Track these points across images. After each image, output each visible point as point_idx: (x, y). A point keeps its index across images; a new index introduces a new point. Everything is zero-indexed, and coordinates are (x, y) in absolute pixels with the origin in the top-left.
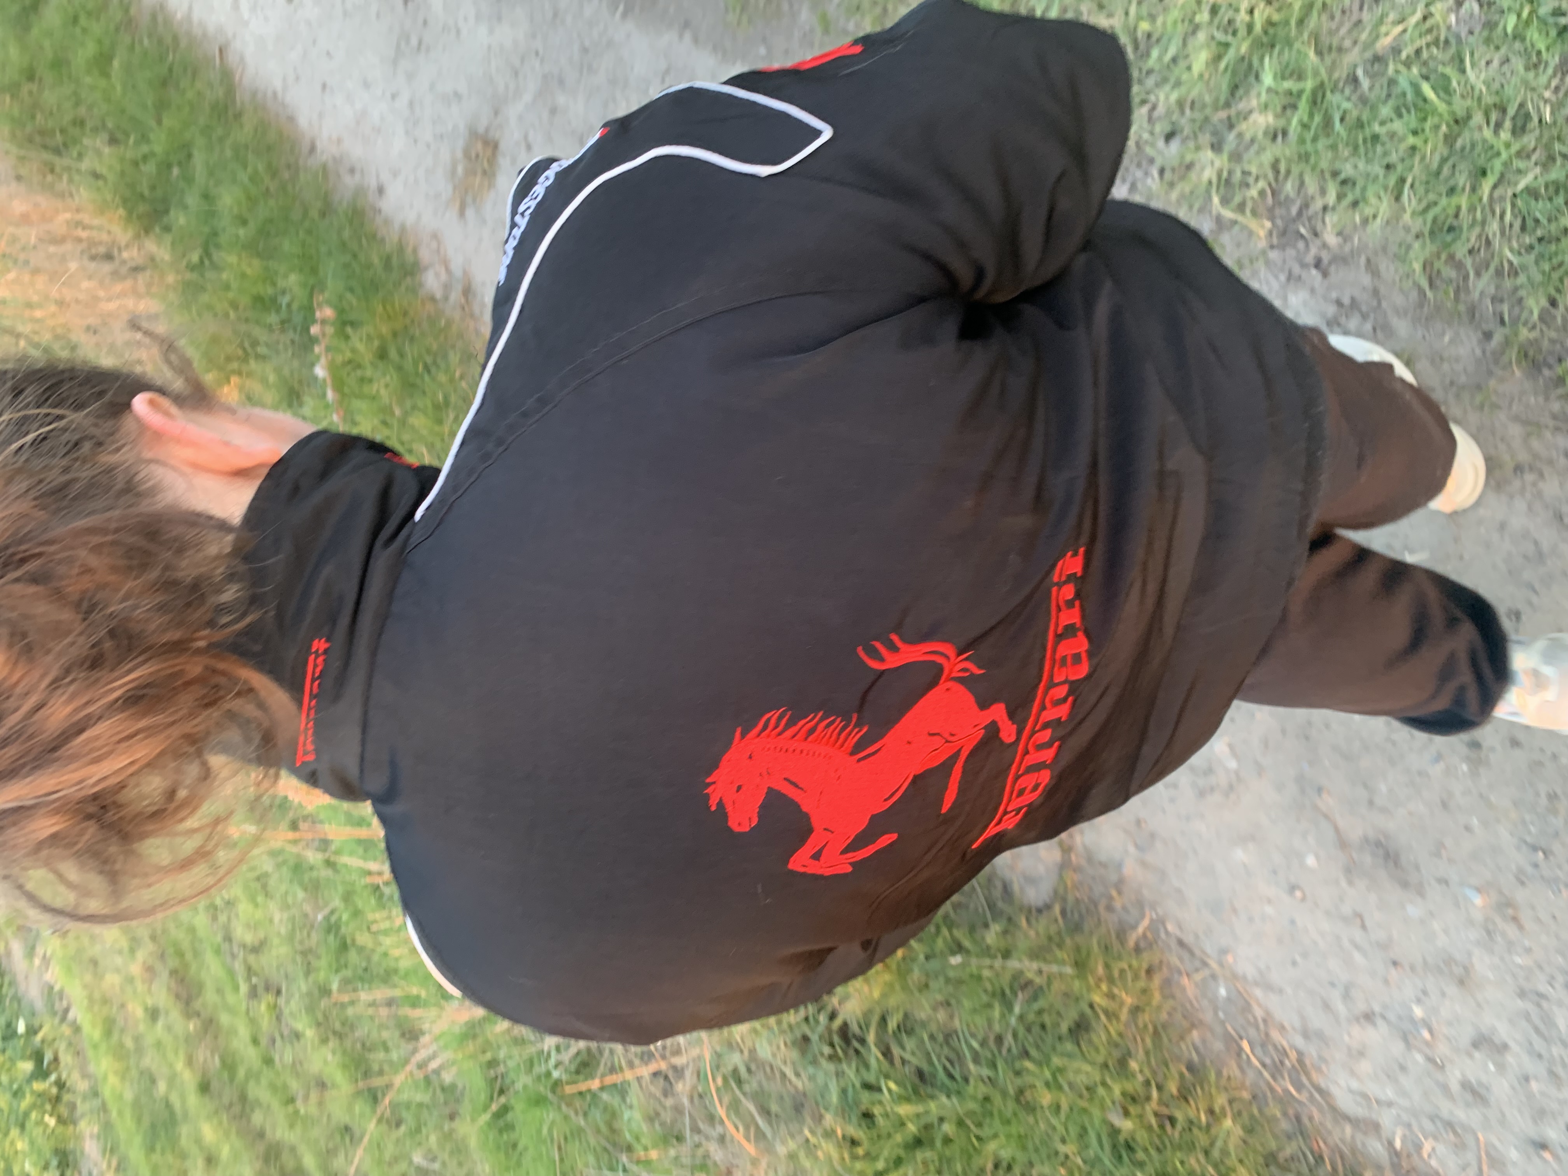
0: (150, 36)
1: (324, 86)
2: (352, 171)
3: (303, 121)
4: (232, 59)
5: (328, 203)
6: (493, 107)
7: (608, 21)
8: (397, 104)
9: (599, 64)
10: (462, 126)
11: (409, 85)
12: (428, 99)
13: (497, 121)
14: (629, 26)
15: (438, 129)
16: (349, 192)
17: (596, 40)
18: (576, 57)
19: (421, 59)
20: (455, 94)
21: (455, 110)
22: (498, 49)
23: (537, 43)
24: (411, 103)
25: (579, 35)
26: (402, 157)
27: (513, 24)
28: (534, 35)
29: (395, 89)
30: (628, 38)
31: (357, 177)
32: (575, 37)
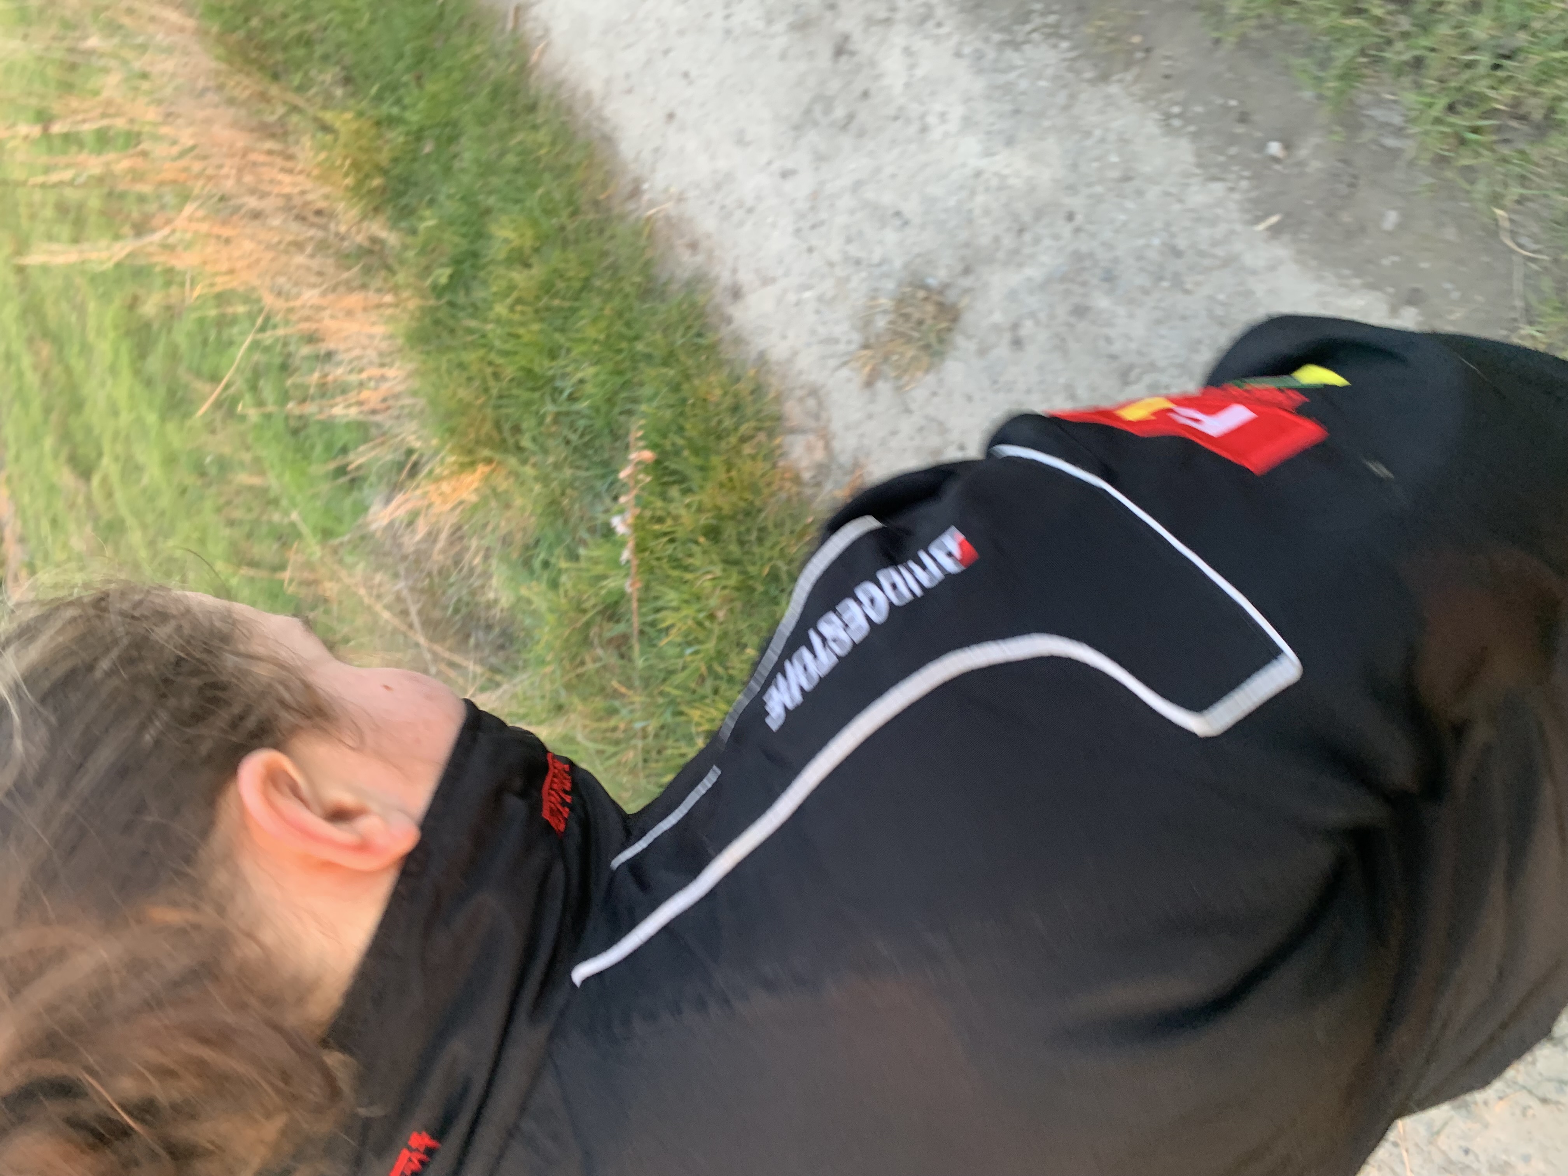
3: (626, 150)
4: (531, 27)
5: (650, 278)
6: (963, 259)
7: (1238, 227)
8: (788, 186)
9: (1198, 284)
10: (898, 263)
11: (817, 169)
12: (846, 202)
13: (967, 282)
14: (1281, 251)
15: (854, 250)
16: (684, 274)
17: (1203, 246)
18: (1152, 255)
19: (846, 141)
20: (898, 214)
21: (890, 236)
22: (994, 182)
23: (1076, 202)
24: (814, 196)
25: (1168, 225)
26: (781, 262)
27: (1034, 158)
28: (1071, 189)
29: (789, 164)
30: (1272, 268)
31: (700, 259)
32: (1158, 225)
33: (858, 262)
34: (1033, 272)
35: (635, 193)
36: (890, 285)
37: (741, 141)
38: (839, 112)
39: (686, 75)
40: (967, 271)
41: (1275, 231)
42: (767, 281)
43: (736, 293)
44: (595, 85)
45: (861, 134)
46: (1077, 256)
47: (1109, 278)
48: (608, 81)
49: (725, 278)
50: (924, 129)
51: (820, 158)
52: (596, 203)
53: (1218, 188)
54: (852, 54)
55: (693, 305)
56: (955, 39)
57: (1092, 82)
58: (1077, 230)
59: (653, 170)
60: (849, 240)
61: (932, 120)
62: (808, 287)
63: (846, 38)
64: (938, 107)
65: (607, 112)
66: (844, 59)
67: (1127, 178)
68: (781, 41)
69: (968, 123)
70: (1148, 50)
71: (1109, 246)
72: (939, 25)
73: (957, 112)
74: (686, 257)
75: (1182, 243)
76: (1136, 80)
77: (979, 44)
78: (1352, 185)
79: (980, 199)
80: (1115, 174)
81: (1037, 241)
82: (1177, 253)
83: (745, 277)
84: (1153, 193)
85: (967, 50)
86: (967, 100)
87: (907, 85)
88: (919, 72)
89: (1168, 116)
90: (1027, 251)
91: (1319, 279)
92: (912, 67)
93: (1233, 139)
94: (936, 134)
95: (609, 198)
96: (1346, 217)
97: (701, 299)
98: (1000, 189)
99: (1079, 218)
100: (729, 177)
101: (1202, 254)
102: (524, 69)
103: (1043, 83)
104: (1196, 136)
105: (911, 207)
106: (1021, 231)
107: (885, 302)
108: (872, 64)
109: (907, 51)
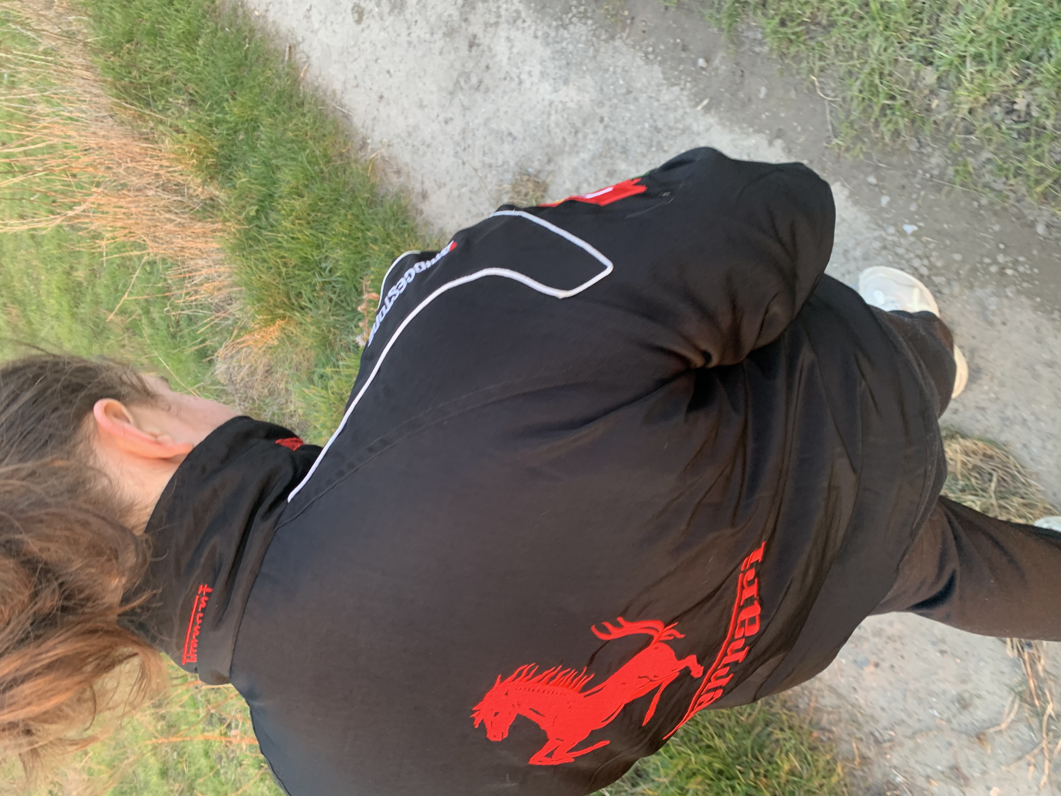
0: (230, 26)
1: (381, 97)
2: (398, 172)
3: (357, 121)
4: (299, 57)
5: (374, 195)
6: (547, 154)
7: (688, 110)
8: (449, 128)
9: (670, 146)
10: (512, 163)
11: (464, 115)
12: (482, 131)
13: (550, 168)
14: (711, 119)
15: (487, 160)
16: (393, 190)
17: (672, 124)
18: (646, 133)
19: (479, 96)
20: (510, 134)
21: (507, 147)
22: (560, 106)
23: (604, 111)
24: (464, 131)
25: (652, 115)
26: (448, 173)
27: (580, 89)
28: (601, 104)
29: (449, 115)
30: (708, 130)
31: (402, 179)
32: (648, 116)
33: (490, 166)
34: (585, 155)
35: (364, 145)
36: (509, 176)
37: (421, 106)
38: (474, 80)
39: (388, 72)
40: (549, 161)
41: (707, 109)
42: (440, 186)
43: (424, 196)
44: (338, 86)
45: (487, 90)
46: (607, 142)
47: (625, 151)
48: (345, 82)
49: (418, 188)
50: (520, 83)
51: (465, 109)
52: (341, 155)
53: (676, 89)
54: (478, 45)
55: (400, 206)
56: (533, 28)
57: (606, 41)
58: (606, 127)
59: (373, 130)
60: (485, 154)
61: (524, 76)
62: (463, 186)
63: (475, 36)
64: (527, 68)
65: (345, 101)
66: (474, 49)
67: (629, 92)
68: (440, 44)
69: (543, 74)
70: (633, 18)
71: (622, 133)
72: (524, 21)
73: (537, 69)
74: (394, 179)
75: (660, 124)
76: (629, 36)
77: (546, 28)
78: (742, 76)
79: (553, 118)
80: (624, 91)
81: (585, 137)
82: (658, 130)
83: (429, 185)
84: (643, 99)
85: (540, 34)
86: (542, 62)
87: (509, 58)
88: (515, 50)
89: (646, 54)
90: (580, 144)
91: (732, 131)
92: (511, 48)
93: (681, 61)
94: (527, 84)
95: (348, 151)
96: (741, 95)
97: (403, 202)
98: (563, 110)
99: (606, 119)
100: (416, 128)
101: (670, 128)
102: (296, 81)
103: (580, 45)
104: (661, 63)
105: (517, 129)
106: (576, 132)
107: (507, 186)
108: (490, 49)
109: (508, 39)
